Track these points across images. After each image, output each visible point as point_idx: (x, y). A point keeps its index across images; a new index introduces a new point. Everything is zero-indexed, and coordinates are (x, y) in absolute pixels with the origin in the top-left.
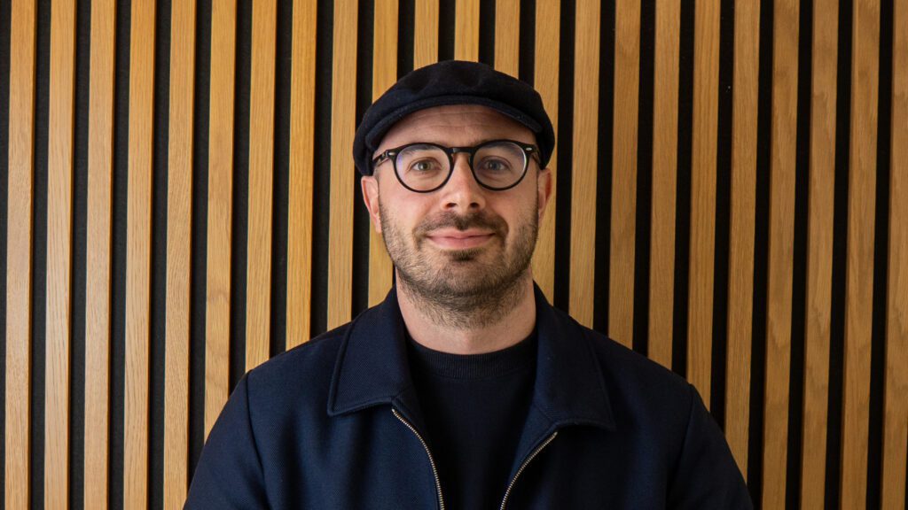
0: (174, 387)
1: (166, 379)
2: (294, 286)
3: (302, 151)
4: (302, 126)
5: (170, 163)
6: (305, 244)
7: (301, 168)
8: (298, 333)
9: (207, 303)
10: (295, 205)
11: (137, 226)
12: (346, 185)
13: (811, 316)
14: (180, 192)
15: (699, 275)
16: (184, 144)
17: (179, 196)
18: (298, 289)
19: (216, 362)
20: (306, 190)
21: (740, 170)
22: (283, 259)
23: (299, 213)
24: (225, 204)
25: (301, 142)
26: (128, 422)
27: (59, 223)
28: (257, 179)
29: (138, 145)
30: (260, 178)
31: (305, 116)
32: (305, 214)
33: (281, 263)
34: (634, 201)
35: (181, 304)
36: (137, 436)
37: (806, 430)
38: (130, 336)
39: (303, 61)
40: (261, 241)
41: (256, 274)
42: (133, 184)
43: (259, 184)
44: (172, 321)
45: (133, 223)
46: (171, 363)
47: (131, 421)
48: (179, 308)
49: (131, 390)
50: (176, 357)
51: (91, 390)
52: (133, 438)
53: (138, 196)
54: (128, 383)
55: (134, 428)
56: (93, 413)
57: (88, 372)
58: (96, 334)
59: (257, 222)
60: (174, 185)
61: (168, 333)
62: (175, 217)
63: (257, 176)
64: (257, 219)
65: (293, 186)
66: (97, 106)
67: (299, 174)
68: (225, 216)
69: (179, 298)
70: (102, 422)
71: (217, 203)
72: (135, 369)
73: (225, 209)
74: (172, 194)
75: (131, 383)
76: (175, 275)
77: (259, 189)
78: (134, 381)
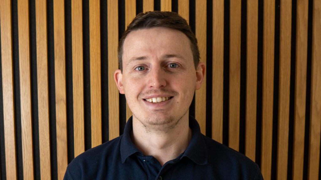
0: (43, 141)
1: (40, 138)
3: (95, 37)
4: (95, 26)
5: (37, 44)
6: (98, 79)
7: (95, 44)
8: (96, 116)
9: (56, 105)
10: (93, 61)
11: (24, 73)
13: (313, 104)
14: (42, 57)
16: (43, 35)
17: (42, 58)
18: (96, 98)
19: (61, 130)
20: (98, 54)
22: (88, 85)
23: (95, 64)
24: (62, 61)
25: (95, 33)
26: (24, 157)
29: (23, 36)
30: (77, 49)
31: (96, 21)
32: (97, 65)
34: (240, 56)
35: (45, 105)
36: (28, 163)
38: (23, 120)
40: (79, 77)
41: (77, 91)
42: (21, 54)
43: (77, 52)
44: (41, 113)
45: (22, 71)
46: (42, 131)
47: (26, 157)
48: (44, 108)
49: (25, 143)
50: (43, 129)
51: (7, 144)
52: (27, 164)
53: (24, 59)
54: (23, 140)
55: (27, 160)
56: (9, 154)
57: (6, 136)
58: (8, 120)
59: (77, 69)
60: (39, 54)
61: (39, 118)
62: (41, 68)
63: (76, 48)
64: (76, 67)
65: (92, 53)
66: (4, 19)
67: (94, 47)
68: (62, 67)
69: (44, 103)
70: (13, 157)
71: (59, 61)
72: (26, 134)
73: (62, 64)
74: (39, 57)
75: (24, 140)
76: (42, 93)
77: (77, 54)
78: (26, 140)
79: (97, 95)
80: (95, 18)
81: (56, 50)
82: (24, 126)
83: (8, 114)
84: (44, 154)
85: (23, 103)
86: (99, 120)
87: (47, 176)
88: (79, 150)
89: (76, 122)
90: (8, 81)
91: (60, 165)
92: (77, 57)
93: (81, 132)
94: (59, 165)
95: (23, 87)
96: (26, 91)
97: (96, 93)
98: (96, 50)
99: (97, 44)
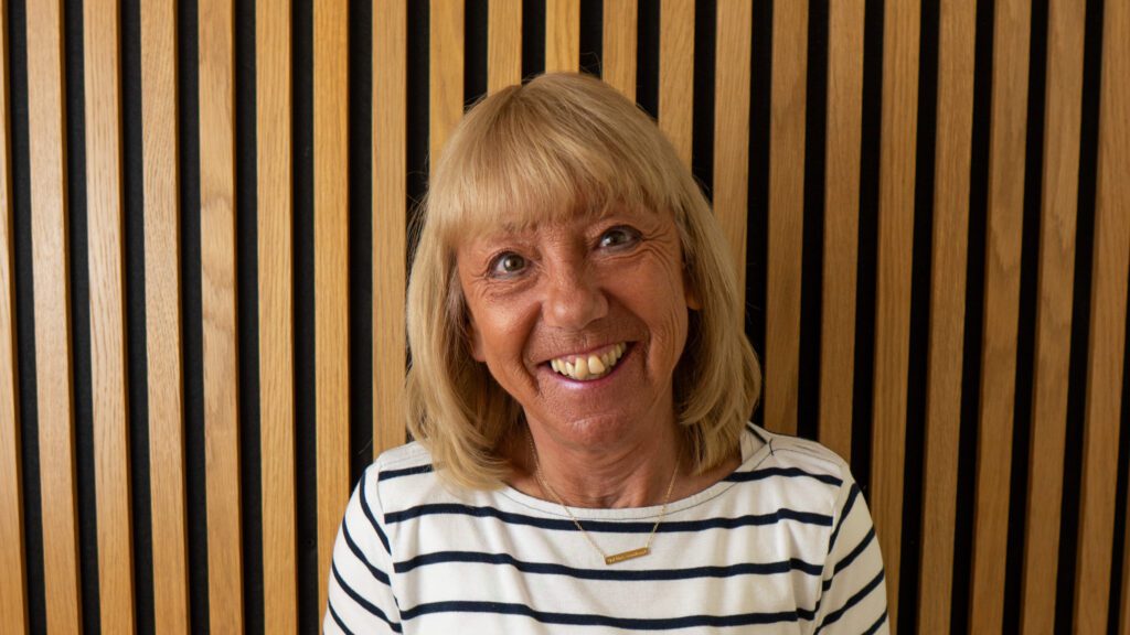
1: (148, 321)
5: (143, 12)
7: (330, 15)
8: (332, 252)
9: (202, 211)
10: (322, 70)
11: (99, 103)
12: (395, 40)
13: (1049, 225)
14: (158, 53)
15: (895, 167)
17: (157, 58)
19: (216, 293)
20: (338, 48)
21: (954, 19)
22: (308, 149)
23: (329, 81)
24: (224, 70)
26: (98, 383)
28: (267, 33)
30: (271, 30)
32: (337, 82)
33: (306, 154)
34: (804, 62)
35: (166, 213)
36: (111, 400)
37: (1039, 385)
38: (95, 260)
40: (275, 122)
41: (270, 169)
42: (91, 43)
44: (153, 238)
45: (94, 98)
46: (154, 297)
47: (102, 381)
48: (162, 220)
49: (100, 336)
51: (43, 337)
52: (105, 404)
53: (100, 61)
54: (95, 327)
55: (106, 389)
58: (48, 259)
59: (269, 96)
60: (148, 44)
61: (147, 256)
62: (153, 90)
63: (268, 27)
64: (269, 91)
65: (320, 42)
67: (327, 25)
68: (223, 87)
69: (162, 205)
70: (59, 383)
71: (211, 68)
73: (223, 77)
74: (147, 55)
75: (98, 326)
76: (156, 172)
77: (271, 49)
78: (103, 325)
79: (333, 182)
81: (204, 32)
82: (97, 280)
83: (47, 240)
84: (159, 373)
85: (96, 205)
86: (339, 263)
87: (170, 446)
88: (273, 360)
89: (266, 270)
90: (46, 130)
91: (214, 410)
93: (283, 302)
94: (210, 408)
95: (94, 149)
96: (105, 167)
97: (332, 174)
98: (333, 33)
99: (336, 13)
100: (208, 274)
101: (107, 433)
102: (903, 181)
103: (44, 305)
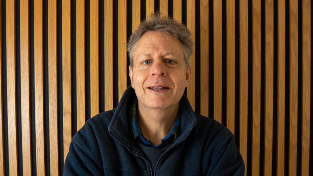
0: (53, 145)
1: (50, 143)
2: (93, 110)
3: (94, 63)
4: (94, 55)
5: (49, 69)
6: (96, 96)
7: (94, 69)
9: (64, 116)
10: (93, 82)
12: (110, 75)
13: (266, 116)
14: (53, 78)
15: (230, 103)
16: (54, 62)
17: (52, 80)
18: (94, 111)
19: (67, 136)
20: (96, 77)
22: (89, 101)
23: (94, 85)
25: (94, 60)
27: (11, 90)
29: (38, 62)
31: (95, 52)
32: (96, 85)
33: (89, 102)
35: (54, 117)
36: (41, 162)
38: (37, 128)
39: (94, 32)
40: (81, 95)
41: (80, 106)
43: (80, 75)
44: (51, 123)
45: (37, 90)
46: (52, 137)
47: (39, 157)
48: (53, 119)
49: (38, 147)
50: (53, 135)
51: (24, 147)
52: (39, 163)
53: (38, 81)
55: (40, 160)
56: (25, 155)
57: (23, 141)
58: (25, 128)
59: (80, 88)
60: (50, 76)
61: (50, 127)
62: (51, 87)
63: (79, 72)
64: (80, 87)
65: (92, 76)
66: (23, 49)
67: (94, 71)
68: (68, 87)
69: (54, 115)
70: (28, 158)
71: (66, 82)
72: (39, 140)
73: (68, 84)
74: (50, 79)
75: (38, 145)
76: (52, 107)
77: (80, 77)
78: (39, 144)
79: (95, 109)
80: (94, 49)
81: (64, 74)
82: (38, 133)
83: (25, 123)
84: (53, 155)
85: (37, 115)
87: (55, 173)
90: (25, 97)
92: (80, 78)
95: (37, 102)
96: (40, 106)
97: (95, 107)
98: (95, 74)
99: (96, 69)
100: (65, 132)
101: (40, 171)
102: (232, 106)
103: (24, 139)
